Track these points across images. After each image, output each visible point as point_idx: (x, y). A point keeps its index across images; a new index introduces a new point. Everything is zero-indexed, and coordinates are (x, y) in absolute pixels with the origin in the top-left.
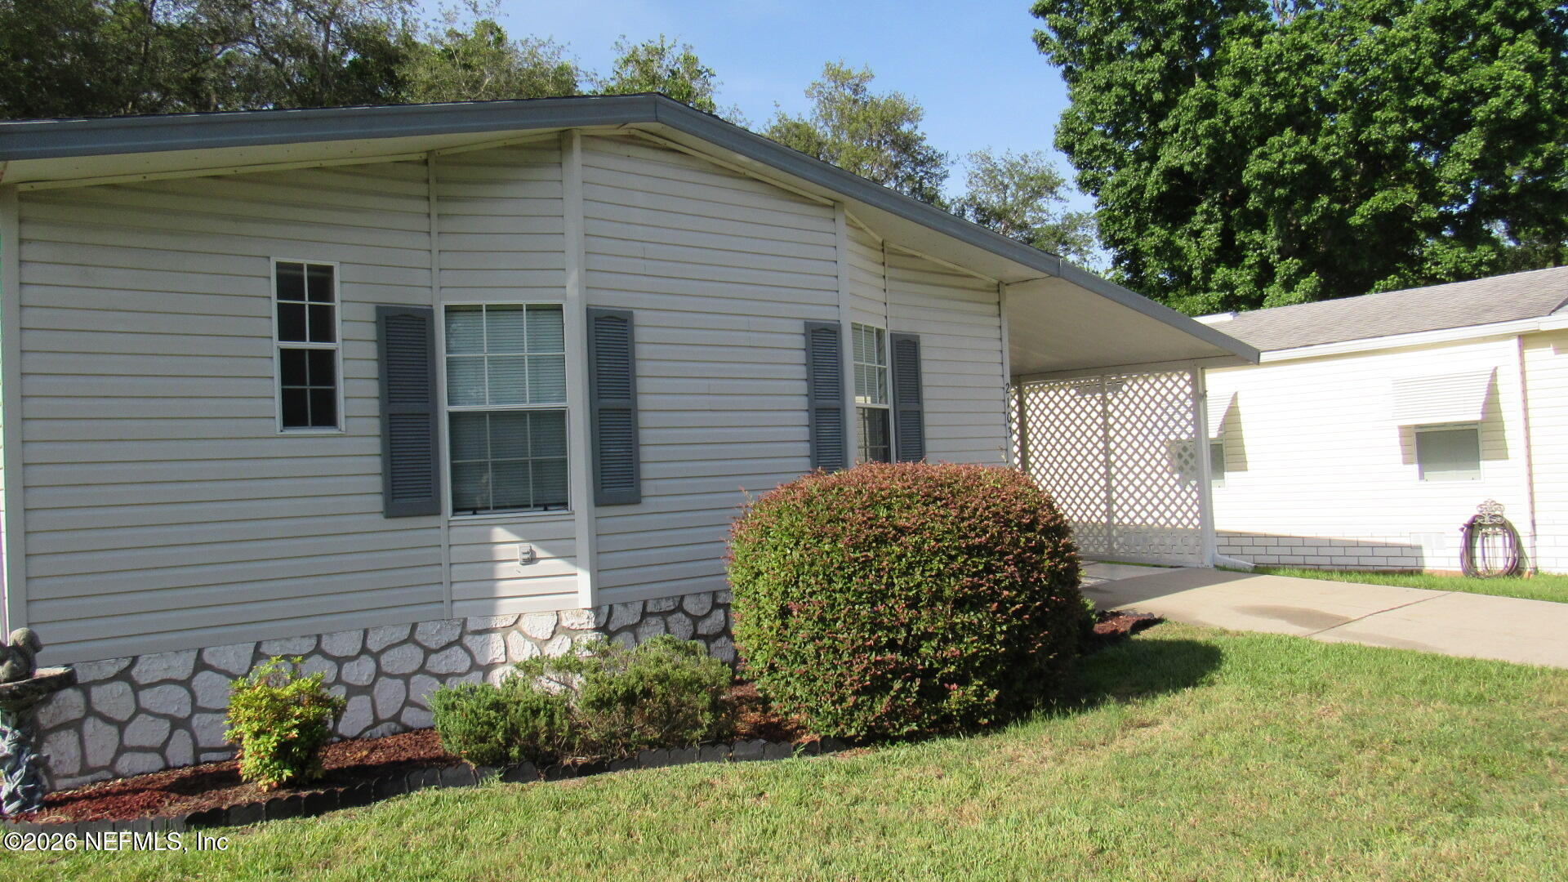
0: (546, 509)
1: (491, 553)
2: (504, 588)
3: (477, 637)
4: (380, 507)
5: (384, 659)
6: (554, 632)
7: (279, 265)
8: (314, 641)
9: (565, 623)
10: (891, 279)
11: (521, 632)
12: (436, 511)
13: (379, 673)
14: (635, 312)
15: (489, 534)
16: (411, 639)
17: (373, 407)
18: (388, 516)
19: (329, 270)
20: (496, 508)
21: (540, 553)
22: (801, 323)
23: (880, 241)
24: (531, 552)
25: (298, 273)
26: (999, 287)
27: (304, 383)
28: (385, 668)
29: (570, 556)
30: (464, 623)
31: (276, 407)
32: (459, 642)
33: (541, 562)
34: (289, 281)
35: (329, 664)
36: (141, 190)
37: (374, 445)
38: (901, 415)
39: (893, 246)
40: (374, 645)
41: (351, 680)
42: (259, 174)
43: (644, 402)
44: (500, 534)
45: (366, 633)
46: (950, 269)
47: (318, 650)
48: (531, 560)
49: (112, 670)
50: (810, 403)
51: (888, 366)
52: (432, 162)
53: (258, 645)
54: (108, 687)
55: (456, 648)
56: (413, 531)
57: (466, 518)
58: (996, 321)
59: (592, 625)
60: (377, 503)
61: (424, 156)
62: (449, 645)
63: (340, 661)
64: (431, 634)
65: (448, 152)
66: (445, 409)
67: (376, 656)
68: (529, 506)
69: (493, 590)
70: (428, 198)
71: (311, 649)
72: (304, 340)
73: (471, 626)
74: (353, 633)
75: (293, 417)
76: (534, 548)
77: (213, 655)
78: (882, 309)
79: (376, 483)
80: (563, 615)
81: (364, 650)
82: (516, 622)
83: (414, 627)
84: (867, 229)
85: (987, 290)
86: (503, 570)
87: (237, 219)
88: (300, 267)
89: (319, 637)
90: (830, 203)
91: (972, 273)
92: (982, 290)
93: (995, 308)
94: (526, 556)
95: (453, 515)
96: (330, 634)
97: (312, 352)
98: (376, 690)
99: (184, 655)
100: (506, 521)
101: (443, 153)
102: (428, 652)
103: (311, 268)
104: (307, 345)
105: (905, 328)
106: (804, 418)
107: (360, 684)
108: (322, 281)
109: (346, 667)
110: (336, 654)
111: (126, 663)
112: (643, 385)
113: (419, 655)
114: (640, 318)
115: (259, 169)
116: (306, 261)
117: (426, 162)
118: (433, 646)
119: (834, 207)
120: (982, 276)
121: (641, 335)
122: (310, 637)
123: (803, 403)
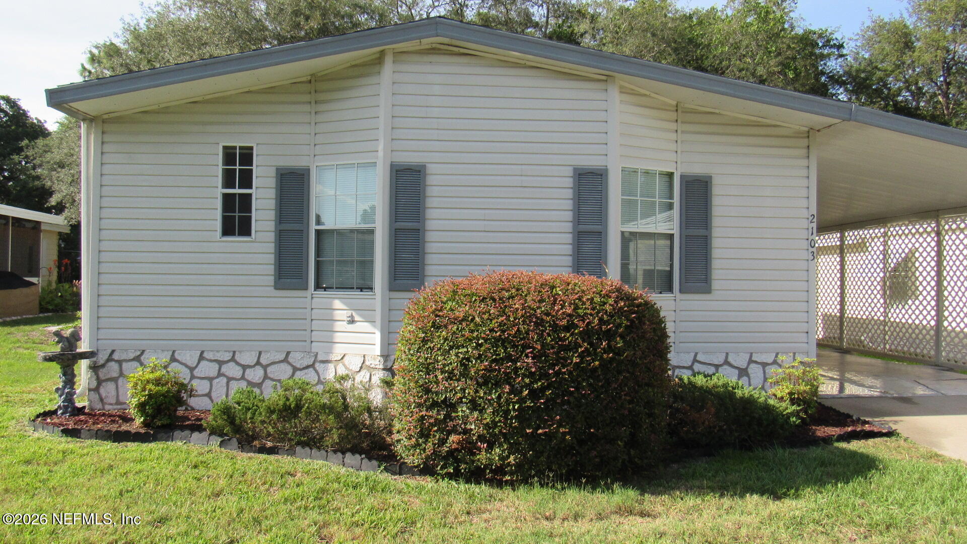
0: (361, 291)
1: (332, 315)
2: (338, 337)
3: (322, 365)
4: (273, 284)
5: (269, 369)
6: (361, 368)
7: (225, 148)
8: (231, 354)
9: (367, 363)
10: (683, 132)
11: (344, 365)
12: (306, 288)
13: (266, 377)
14: (427, 165)
15: (331, 304)
16: (285, 360)
17: (271, 226)
18: (276, 288)
19: (251, 148)
20: (337, 288)
21: (357, 318)
22: (571, 168)
23: (674, 103)
24: (352, 316)
25: (234, 151)
26: (809, 133)
27: (235, 212)
28: (270, 375)
29: (372, 322)
30: (316, 356)
31: (218, 225)
32: (312, 366)
33: (358, 323)
34: (229, 155)
35: (238, 368)
36: (158, 113)
37: (271, 247)
38: (687, 240)
39: (686, 106)
40: (264, 361)
41: (250, 378)
42: (216, 98)
43: (430, 224)
44: (337, 304)
45: (260, 353)
46: (755, 121)
47: (233, 359)
48: (352, 321)
49: (132, 356)
50: (574, 227)
51: (676, 200)
52: (313, 81)
53: (202, 352)
54: (130, 363)
55: (311, 369)
56: (291, 299)
57: (321, 293)
58: (804, 162)
59: (381, 367)
60: (271, 280)
61: (309, 78)
62: (307, 367)
63: (245, 367)
64: (298, 359)
65: (323, 73)
66: (313, 227)
67: (265, 367)
68: (353, 288)
69: (332, 337)
70: (310, 103)
71: (229, 358)
72: (235, 188)
73: (320, 358)
74: (253, 353)
75: (228, 229)
76: (354, 314)
77: (179, 354)
78: (673, 157)
79: (271, 269)
80: (366, 358)
81: (258, 363)
82: (342, 358)
83: (288, 353)
84: (653, 95)
85: (797, 135)
86: (339, 326)
87: (204, 124)
88: (235, 148)
89: (234, 352)
90: (604, 78)
91: (778, 123)
92: (791, 137)
93: (805, 151)
94: (349, 319)
95: (315, 290)
96: (240, 352)
97: (239, 194)
98: (264, 386)
99: (166, 353)
100: (342, 296)
101: (319, 74)
102: (295, 369)
103: (241, 148)
104: (237, 191)
105: (697, 169)
106: (568, 238)
107: (254, 381)
108: (247, 156)
109: (248, 371)
110: (243, 363)
111: (139, 353)
112: (431, 214)
113: (289, 370)
114: (431, 168)
115: (216, 95)
116: (238, 144)
117: (310, 82)
118: (298, 366)
119: (606, 81)
120: (790, 125)
121: (431, 180)
122: (229, 351)
123: (569, 227)
